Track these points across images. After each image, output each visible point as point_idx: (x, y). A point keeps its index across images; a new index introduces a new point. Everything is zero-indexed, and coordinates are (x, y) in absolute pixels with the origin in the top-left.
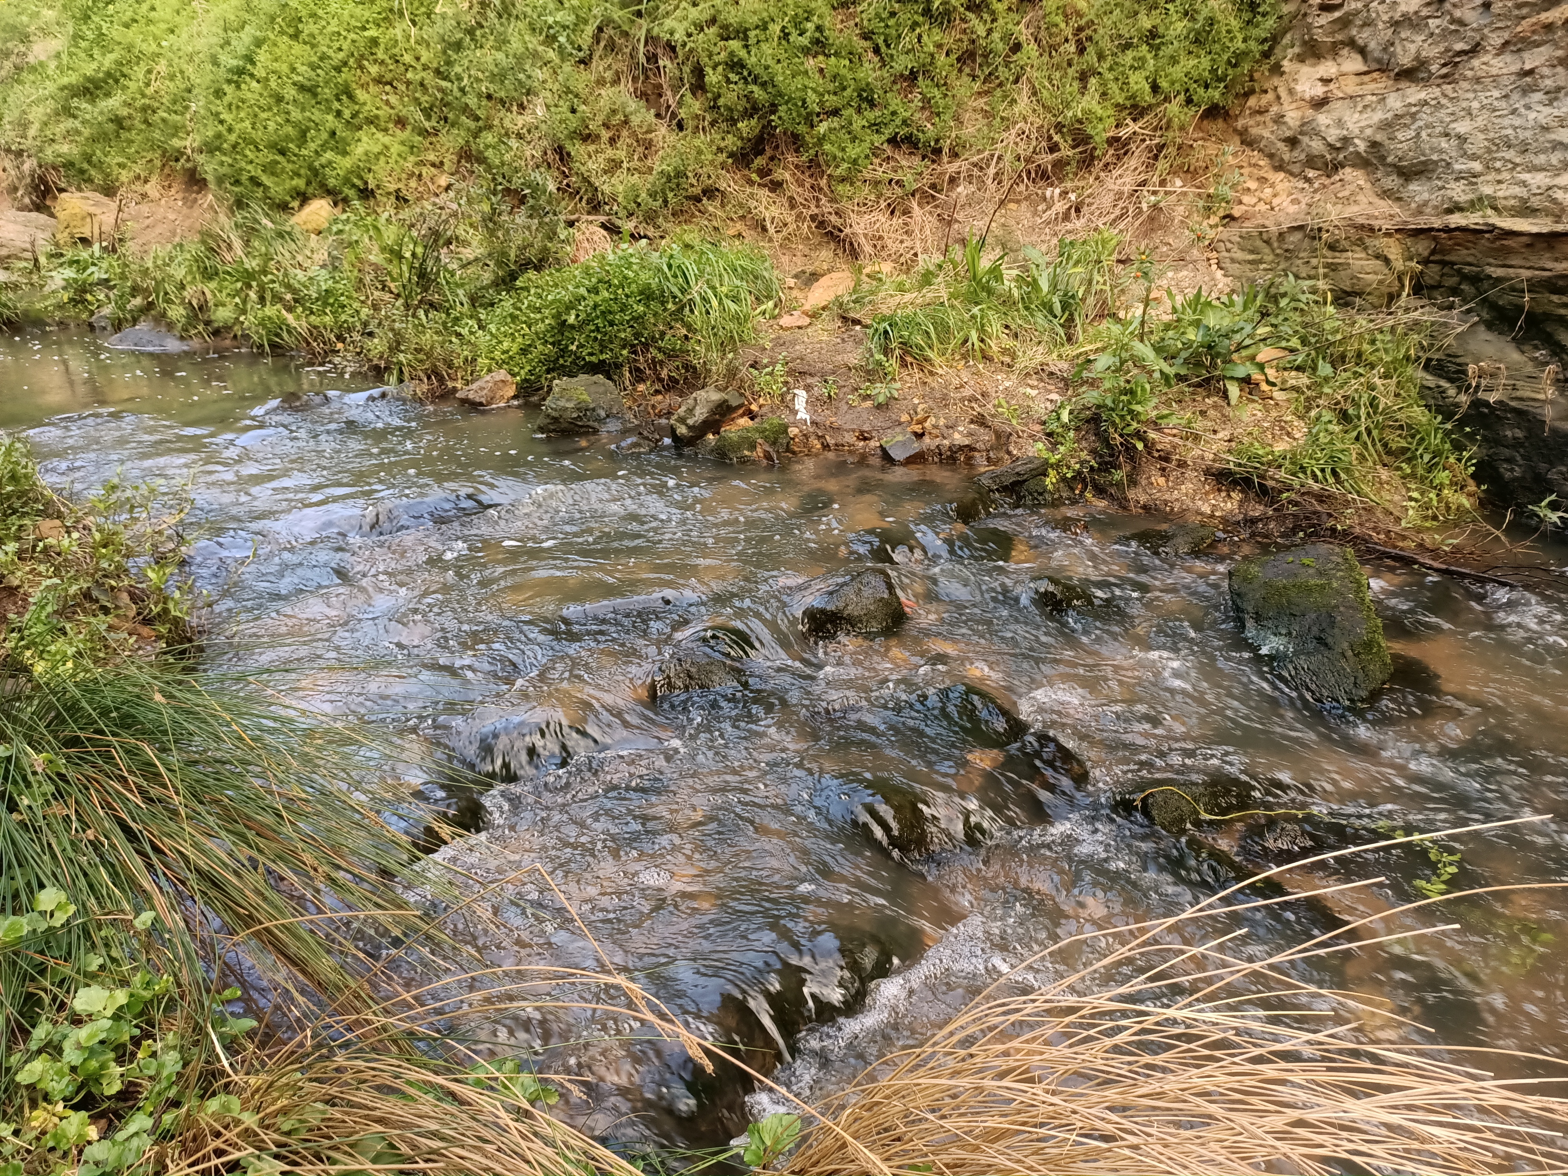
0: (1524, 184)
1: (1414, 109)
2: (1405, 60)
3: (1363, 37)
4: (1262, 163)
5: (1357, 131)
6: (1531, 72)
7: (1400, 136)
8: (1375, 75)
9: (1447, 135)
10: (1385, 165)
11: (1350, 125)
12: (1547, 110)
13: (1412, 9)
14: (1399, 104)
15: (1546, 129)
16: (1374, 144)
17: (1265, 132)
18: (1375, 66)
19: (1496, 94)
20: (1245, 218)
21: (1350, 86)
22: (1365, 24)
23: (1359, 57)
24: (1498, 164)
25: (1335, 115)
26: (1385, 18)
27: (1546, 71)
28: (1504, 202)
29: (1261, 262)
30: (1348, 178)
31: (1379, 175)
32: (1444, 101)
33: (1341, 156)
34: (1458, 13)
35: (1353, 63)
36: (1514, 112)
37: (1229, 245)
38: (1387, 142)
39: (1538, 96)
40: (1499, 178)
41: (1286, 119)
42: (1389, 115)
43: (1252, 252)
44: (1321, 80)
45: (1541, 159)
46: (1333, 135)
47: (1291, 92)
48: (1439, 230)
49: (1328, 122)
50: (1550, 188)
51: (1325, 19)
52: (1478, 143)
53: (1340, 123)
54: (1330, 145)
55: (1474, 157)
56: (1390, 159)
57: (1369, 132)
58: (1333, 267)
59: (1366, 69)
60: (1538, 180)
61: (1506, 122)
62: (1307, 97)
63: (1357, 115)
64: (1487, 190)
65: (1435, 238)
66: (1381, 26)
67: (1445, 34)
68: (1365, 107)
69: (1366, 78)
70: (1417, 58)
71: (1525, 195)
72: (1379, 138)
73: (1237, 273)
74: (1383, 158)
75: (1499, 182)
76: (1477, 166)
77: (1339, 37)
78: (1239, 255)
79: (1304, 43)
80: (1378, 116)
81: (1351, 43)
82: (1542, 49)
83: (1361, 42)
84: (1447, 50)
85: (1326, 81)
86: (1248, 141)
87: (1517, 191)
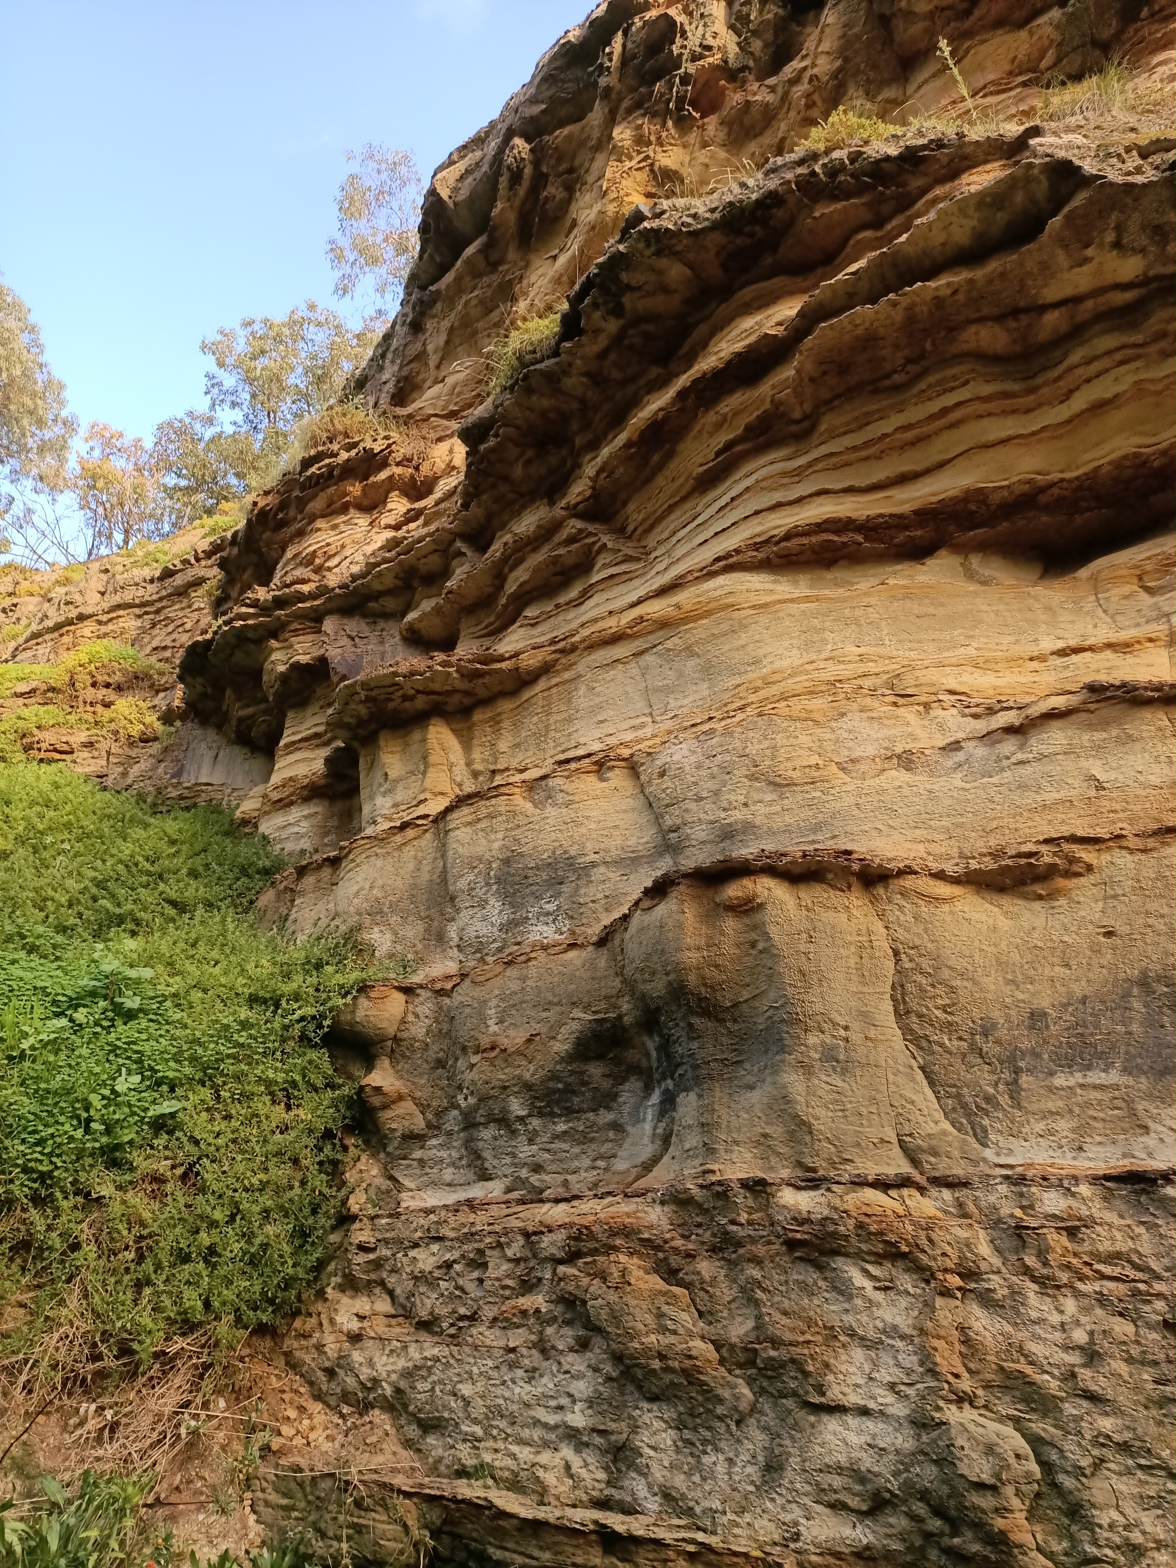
0: (514, 1456)
1: (429, 1363)
2: (423, 1314)
3: (391, 1280)
4: (302, 1390)
5: (384, 1374)
6: (513, 1350)
7: (420, 1386)
8: (400, 1320)
9: (455, 1395)
10: (407, 1412)
11: (379, 1367)
12: (528, 1388)
13: (428, 1268)
14: (417, 1356)
15: (527, 1405)
16: (398, 1391)
17: (308, 1358)
18: (401, 1312)
19: (490, 1363)
20: (281, 1452)
21: (380, 1327)
22: (392, 1271)
23: (388, 1298)
24: (495, 1432)
25: (367, 1354)
26: (408, 1270)
27: (524, 1351)
28: (500, 1473)
29: (292, 1508)
30: (377, 1421)
31: (403, 1422)
32: (452, 1361)
33: (371, 1396)
34: (461, 1282)
35: (384, 1305)
36: (504, 1383)
37: (265, 1484)
38: (408, 1390)
39: (520, 1373)
40: (495, 1446)
41: (326, 1349)
42: (410, 1364)
43: (285, 1495)
44: (357, 1315)
45: (526, 1433)
46: (365, 1373)
47: (332, 1322)
48: (448, 1500)
49: (361, 1359)
50: (533, 1465)
51: (361, 1258)
52: (478, 1409)
53: (371, 1363)
54: (361, 1383)
55: (476, 1422)
56: (411, 1408)
57: (394, 1377)
58: (359, 1529)
59: (394, 1312)
60: (525, 1454)
61: (499, 1391)
62: (345, 1330)
63: (385, 1358)
64: (487, 1458)
65: (446, 1507)
66: (404, 1276)
67: (452, 1297)
68: (392, 1351)
69: (394, 1321)
70: (431, 1313)
71: (515, 1468)
72: (403, 1384)
73: (269, 1520)
74: (405, 1406)
75: (496, 1451)
76: (478, 1431)
77: (373, 1276)
78: (273, 1497)
79: (345, 1276)
80: (402, 1363)
81: (382, 1283)
82: (520, 1331)
83: (389, 1285)
84: (454, 1312)
85: (361, 1318)
86: (293, 1365)
87: (509, 1462)
